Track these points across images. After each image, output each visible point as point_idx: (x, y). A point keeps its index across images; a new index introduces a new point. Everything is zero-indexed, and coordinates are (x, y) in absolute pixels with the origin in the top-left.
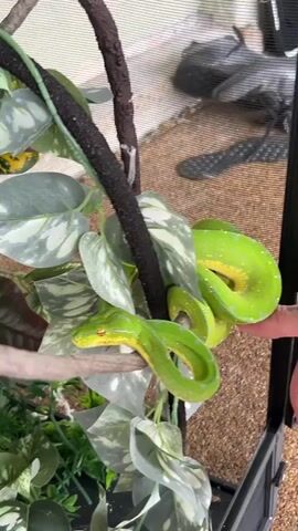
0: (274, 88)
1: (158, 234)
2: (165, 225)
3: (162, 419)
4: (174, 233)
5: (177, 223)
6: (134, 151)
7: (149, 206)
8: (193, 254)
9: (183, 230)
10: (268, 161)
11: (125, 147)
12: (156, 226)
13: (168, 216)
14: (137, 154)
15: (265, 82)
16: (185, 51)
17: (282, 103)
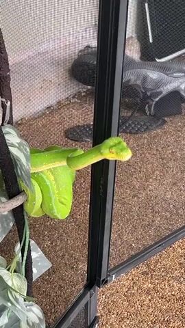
0: (139, 82)
1: (14, 151)
2: (17, 145)
3: (15, 271)
4: (21, 150)
5: (23, 145)
6: (9, 103)
7: (10, 133)
8: (29, 164)
9: (26, 150)
10: (130, 133)
11: (4, 100)
12: (13, 145)
13: (19, 140)
14: (11, 105)
15: (132, 78)
16: (81, 51)
17: (145, 94)
